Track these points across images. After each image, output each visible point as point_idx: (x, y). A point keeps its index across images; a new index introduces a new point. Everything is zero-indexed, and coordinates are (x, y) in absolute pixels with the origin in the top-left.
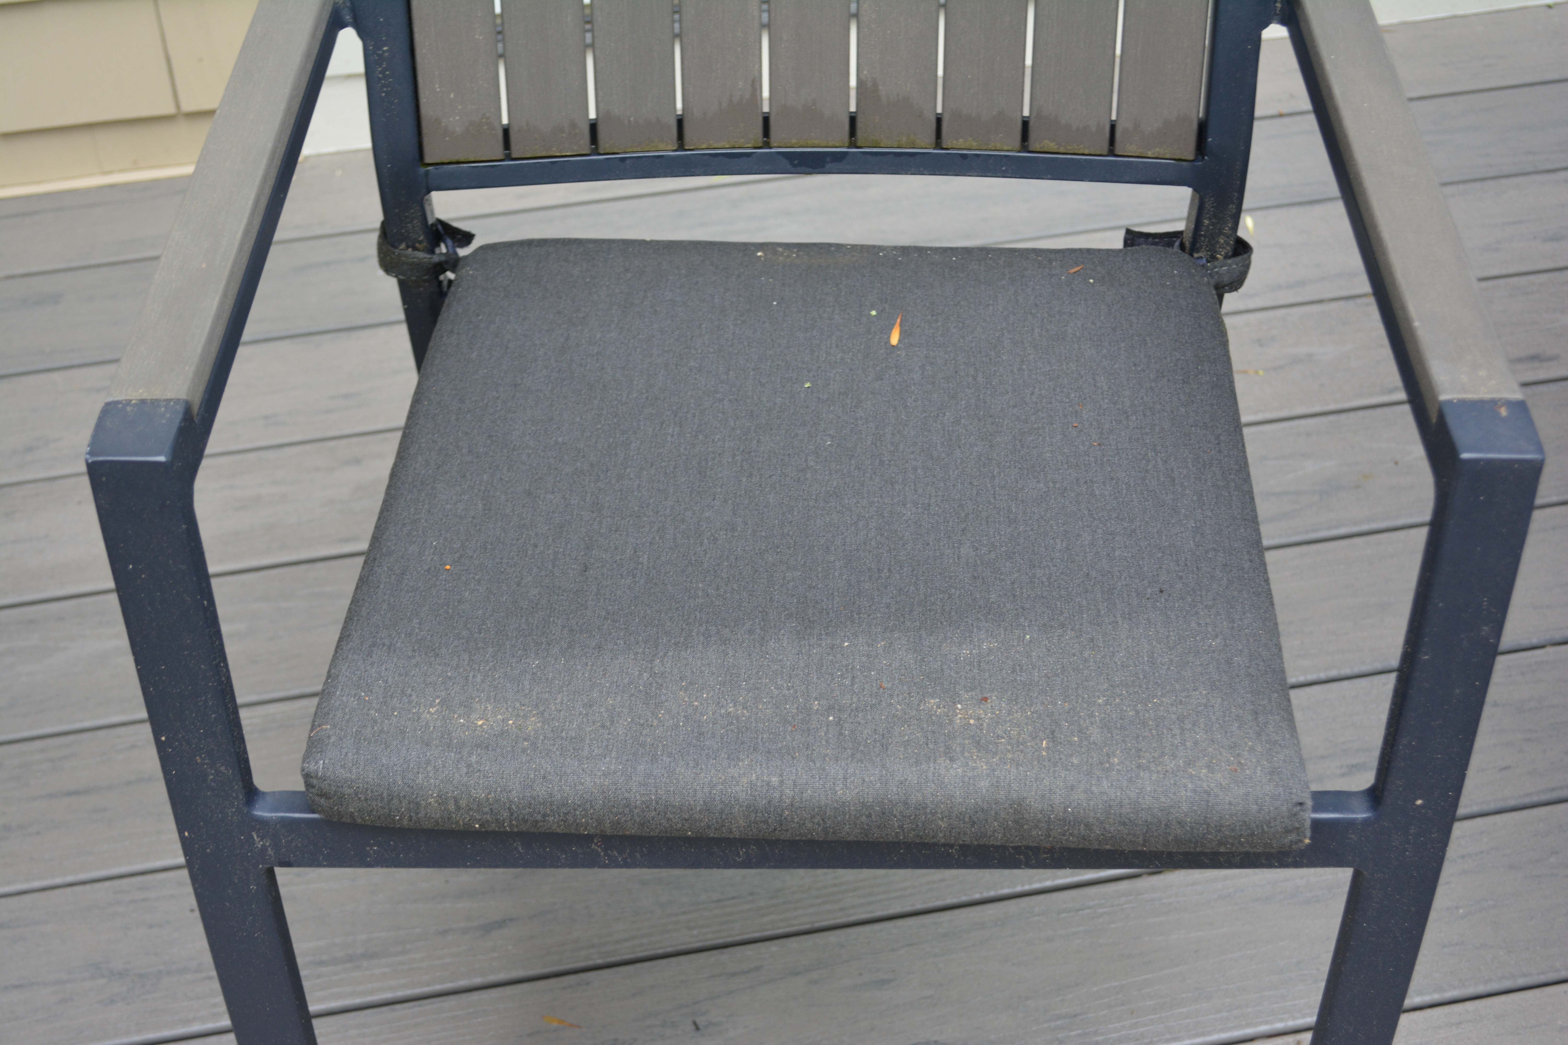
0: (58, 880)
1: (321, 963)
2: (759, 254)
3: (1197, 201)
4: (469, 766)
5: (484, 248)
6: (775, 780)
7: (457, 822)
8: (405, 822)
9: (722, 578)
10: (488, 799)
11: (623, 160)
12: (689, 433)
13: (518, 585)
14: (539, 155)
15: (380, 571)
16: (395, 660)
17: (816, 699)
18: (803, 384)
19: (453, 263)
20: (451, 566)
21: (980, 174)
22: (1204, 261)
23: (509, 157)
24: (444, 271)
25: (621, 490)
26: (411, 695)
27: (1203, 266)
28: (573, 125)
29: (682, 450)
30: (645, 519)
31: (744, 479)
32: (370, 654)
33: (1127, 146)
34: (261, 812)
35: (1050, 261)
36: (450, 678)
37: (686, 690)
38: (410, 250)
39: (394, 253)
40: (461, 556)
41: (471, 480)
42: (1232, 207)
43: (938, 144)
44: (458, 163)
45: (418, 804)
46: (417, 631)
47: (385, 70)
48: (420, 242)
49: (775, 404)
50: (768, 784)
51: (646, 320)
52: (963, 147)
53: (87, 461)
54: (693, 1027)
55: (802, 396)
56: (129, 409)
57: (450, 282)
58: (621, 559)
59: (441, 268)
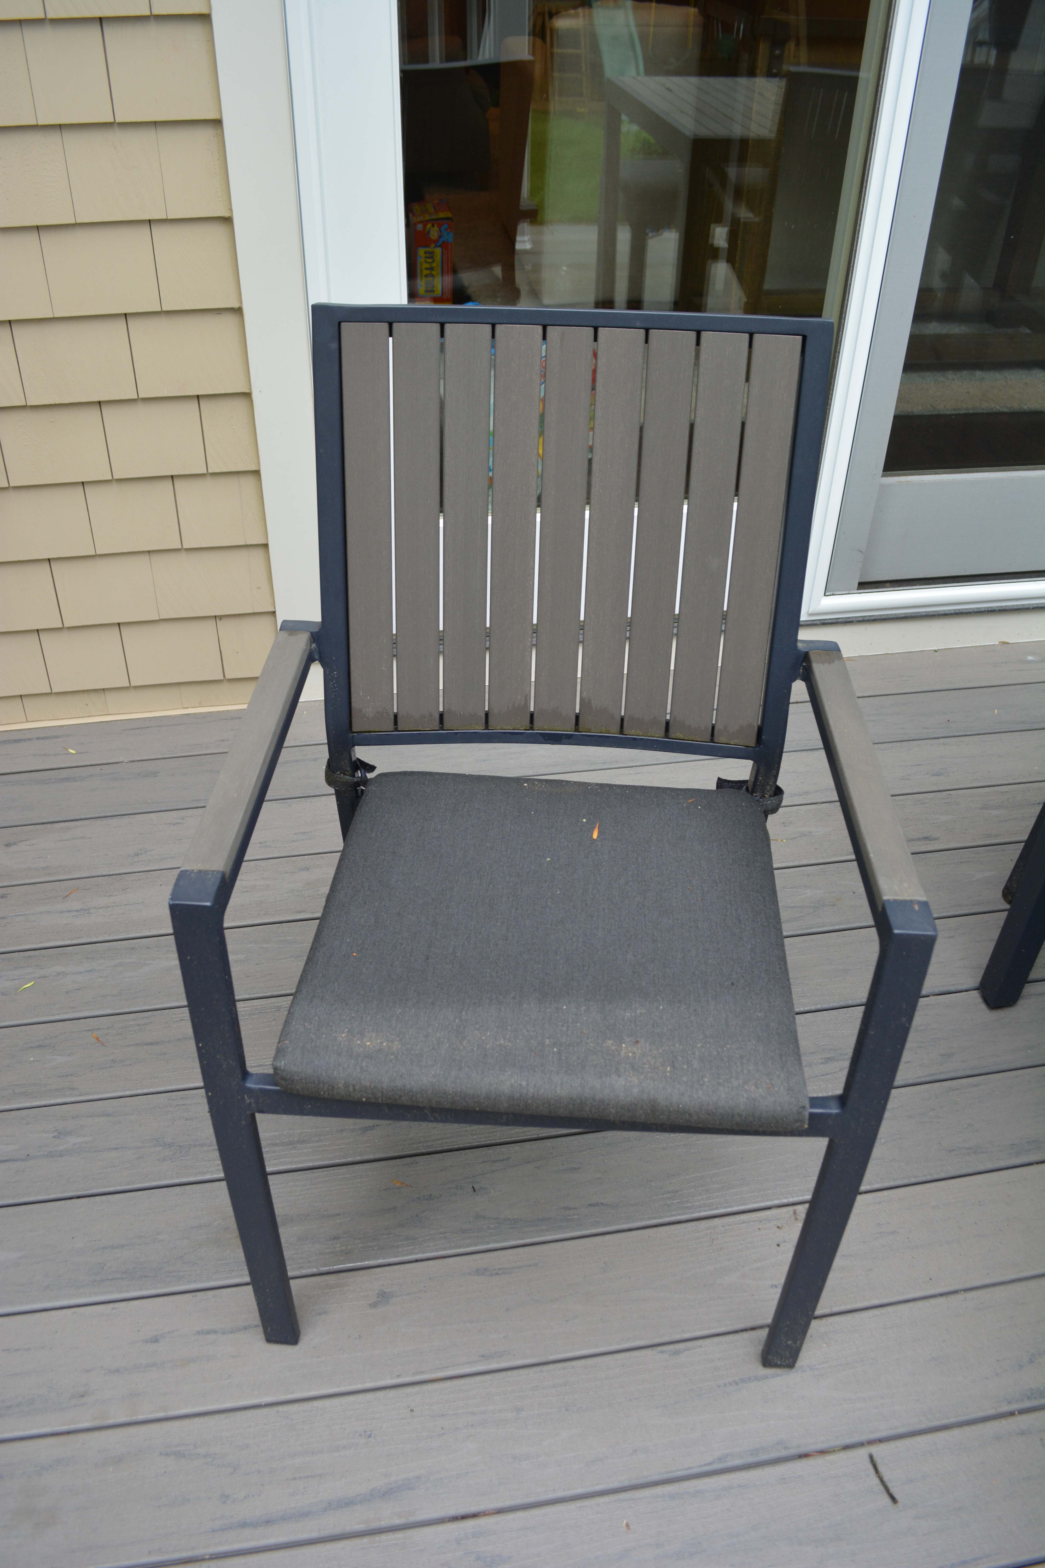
0: (139, 1092)
1: (275, 1145)
2: (525, 785)
3: (756, 767)
4: (361, 1068)
5: (381, 775)
6: (524, 1083)
7: (354, 1098)
8: (326, 1096)
9: (500, 967)
10: (370, 1087)
11: (456, 733)
12: (485, 884)
13: (392, 966)
14: (412, 729)
15: (319, 954)
16: (325, 1006)
17: (548, 1038)
18: (546, 858)
19: (365, 782)
20: (356, 953)
21: (643, 748)
22: (759, 798)
23: (396, 730)
24: (360, 786)
25: (448, 915)
26: (332, 1026)
27: (758, 800)
28: (431, 715)
29: (481, 893)
30: (460, 931)
31: (513, 911)
32: (311, 1002)
33: (721, 738)
34: (250, 1085)
35: (678, 795)
36: (353, 1017)
37: (478, 1029)
38: (342, 775)
39: (334, 776)
40: (362, 948)
41: (369, 905)
42: (774, 772)
43: (621, 732)
44: (370, 732)
45: (333, 1087)
46: (337, 989)
47: (334, 684)
48: (348, 771)
49: (531, 869)
50: (521, 1085)
51: (465, 819)
52: (634, 734)
53: (169, 903)
54: (473, 1190)
55: (546, 865)
56: (192, 875)
57: (362, 790)
58: (446, 954)
59: (358, 784)
